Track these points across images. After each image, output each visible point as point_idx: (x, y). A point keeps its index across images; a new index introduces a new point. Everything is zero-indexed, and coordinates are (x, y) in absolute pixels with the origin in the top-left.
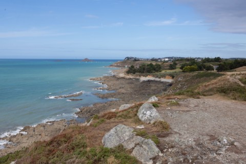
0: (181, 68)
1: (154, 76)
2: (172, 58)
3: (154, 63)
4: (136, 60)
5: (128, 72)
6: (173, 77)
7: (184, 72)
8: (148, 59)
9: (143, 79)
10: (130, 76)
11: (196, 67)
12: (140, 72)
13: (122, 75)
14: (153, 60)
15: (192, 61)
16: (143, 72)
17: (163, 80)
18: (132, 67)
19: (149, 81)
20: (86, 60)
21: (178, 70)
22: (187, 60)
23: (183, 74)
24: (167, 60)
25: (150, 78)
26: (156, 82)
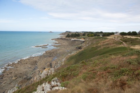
0: (88, 35)
1: (77, 38)
2: (83, 32)
3: (77, 33)
4: (70, 32)
5: (67, 37)
6: (84, 39)
7: (89, 37)
8: (74, 32)
9: (72, 39)
10: (68, 38)
11: (93, 35)
12: (71, 37)
13: (64, 38)
14: (76, 32)
15: (92, 33)
16: (73, 37)
17: (80, 40)
18: (68, 34)
19: (75, 40)
20: (51, 32)
21: (86, 36)
22: (90, 32)
23: (89, 38)
24: (82, 32)
25: (75, 39)
26: (78, 40)
